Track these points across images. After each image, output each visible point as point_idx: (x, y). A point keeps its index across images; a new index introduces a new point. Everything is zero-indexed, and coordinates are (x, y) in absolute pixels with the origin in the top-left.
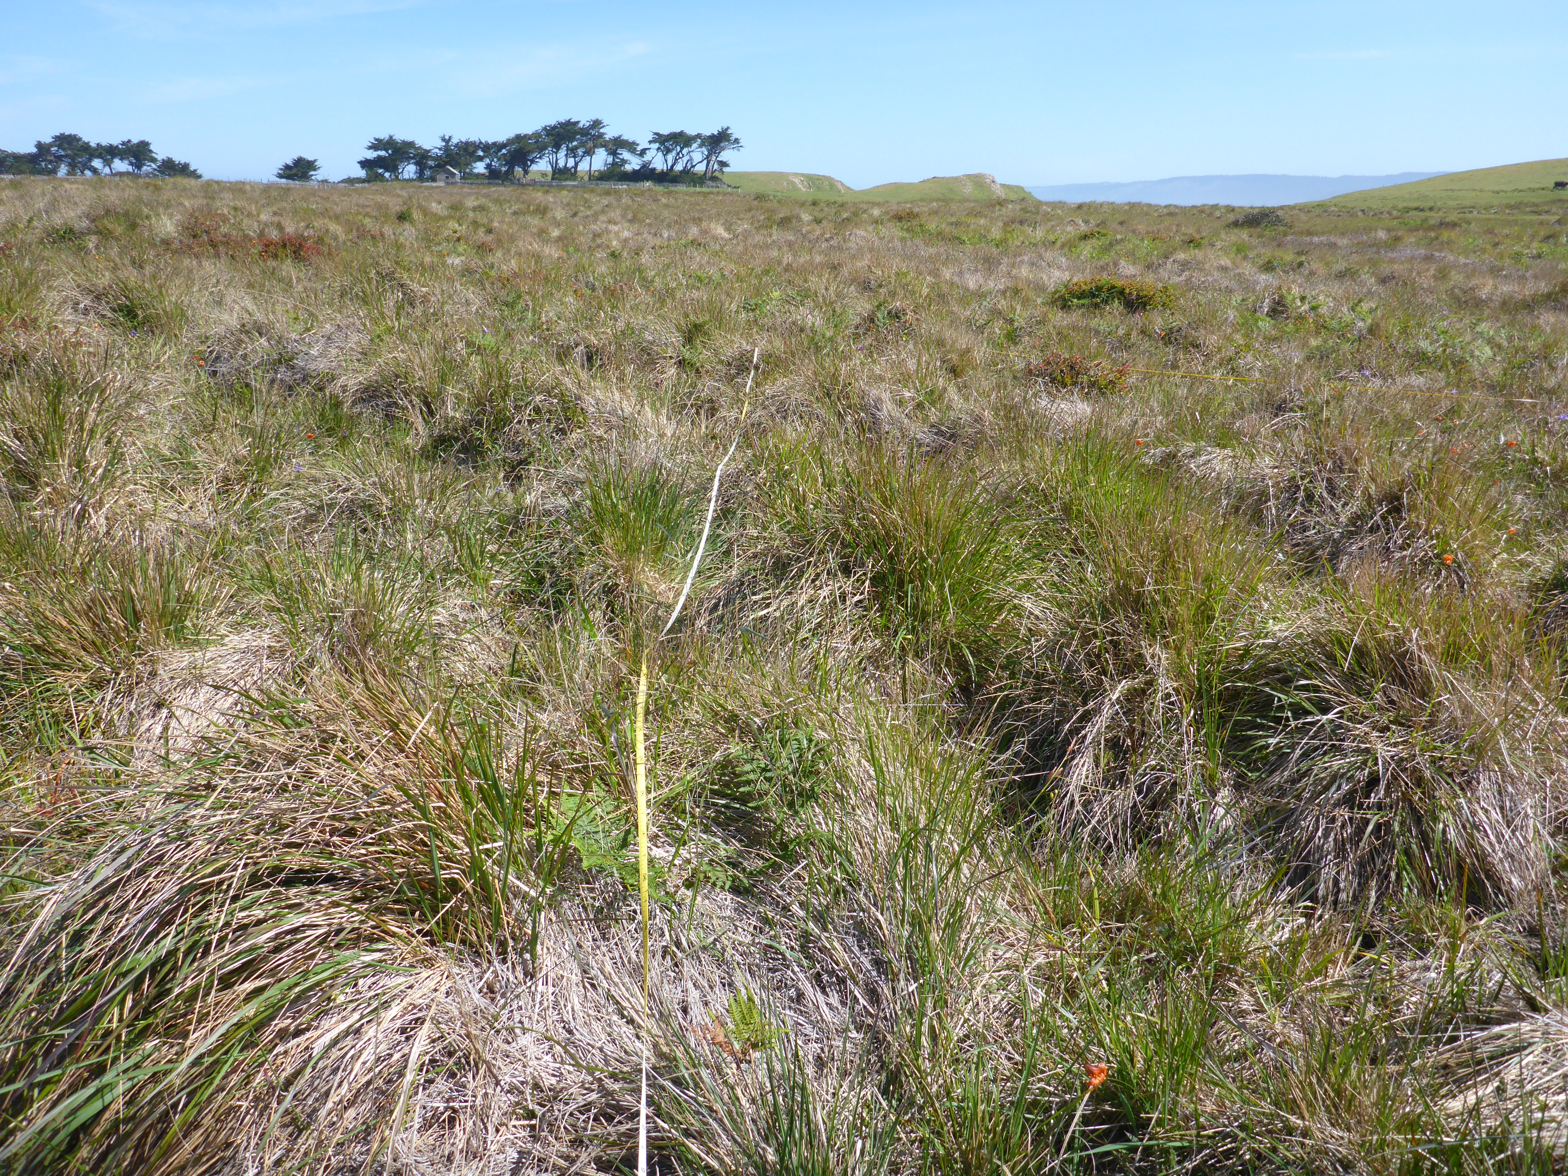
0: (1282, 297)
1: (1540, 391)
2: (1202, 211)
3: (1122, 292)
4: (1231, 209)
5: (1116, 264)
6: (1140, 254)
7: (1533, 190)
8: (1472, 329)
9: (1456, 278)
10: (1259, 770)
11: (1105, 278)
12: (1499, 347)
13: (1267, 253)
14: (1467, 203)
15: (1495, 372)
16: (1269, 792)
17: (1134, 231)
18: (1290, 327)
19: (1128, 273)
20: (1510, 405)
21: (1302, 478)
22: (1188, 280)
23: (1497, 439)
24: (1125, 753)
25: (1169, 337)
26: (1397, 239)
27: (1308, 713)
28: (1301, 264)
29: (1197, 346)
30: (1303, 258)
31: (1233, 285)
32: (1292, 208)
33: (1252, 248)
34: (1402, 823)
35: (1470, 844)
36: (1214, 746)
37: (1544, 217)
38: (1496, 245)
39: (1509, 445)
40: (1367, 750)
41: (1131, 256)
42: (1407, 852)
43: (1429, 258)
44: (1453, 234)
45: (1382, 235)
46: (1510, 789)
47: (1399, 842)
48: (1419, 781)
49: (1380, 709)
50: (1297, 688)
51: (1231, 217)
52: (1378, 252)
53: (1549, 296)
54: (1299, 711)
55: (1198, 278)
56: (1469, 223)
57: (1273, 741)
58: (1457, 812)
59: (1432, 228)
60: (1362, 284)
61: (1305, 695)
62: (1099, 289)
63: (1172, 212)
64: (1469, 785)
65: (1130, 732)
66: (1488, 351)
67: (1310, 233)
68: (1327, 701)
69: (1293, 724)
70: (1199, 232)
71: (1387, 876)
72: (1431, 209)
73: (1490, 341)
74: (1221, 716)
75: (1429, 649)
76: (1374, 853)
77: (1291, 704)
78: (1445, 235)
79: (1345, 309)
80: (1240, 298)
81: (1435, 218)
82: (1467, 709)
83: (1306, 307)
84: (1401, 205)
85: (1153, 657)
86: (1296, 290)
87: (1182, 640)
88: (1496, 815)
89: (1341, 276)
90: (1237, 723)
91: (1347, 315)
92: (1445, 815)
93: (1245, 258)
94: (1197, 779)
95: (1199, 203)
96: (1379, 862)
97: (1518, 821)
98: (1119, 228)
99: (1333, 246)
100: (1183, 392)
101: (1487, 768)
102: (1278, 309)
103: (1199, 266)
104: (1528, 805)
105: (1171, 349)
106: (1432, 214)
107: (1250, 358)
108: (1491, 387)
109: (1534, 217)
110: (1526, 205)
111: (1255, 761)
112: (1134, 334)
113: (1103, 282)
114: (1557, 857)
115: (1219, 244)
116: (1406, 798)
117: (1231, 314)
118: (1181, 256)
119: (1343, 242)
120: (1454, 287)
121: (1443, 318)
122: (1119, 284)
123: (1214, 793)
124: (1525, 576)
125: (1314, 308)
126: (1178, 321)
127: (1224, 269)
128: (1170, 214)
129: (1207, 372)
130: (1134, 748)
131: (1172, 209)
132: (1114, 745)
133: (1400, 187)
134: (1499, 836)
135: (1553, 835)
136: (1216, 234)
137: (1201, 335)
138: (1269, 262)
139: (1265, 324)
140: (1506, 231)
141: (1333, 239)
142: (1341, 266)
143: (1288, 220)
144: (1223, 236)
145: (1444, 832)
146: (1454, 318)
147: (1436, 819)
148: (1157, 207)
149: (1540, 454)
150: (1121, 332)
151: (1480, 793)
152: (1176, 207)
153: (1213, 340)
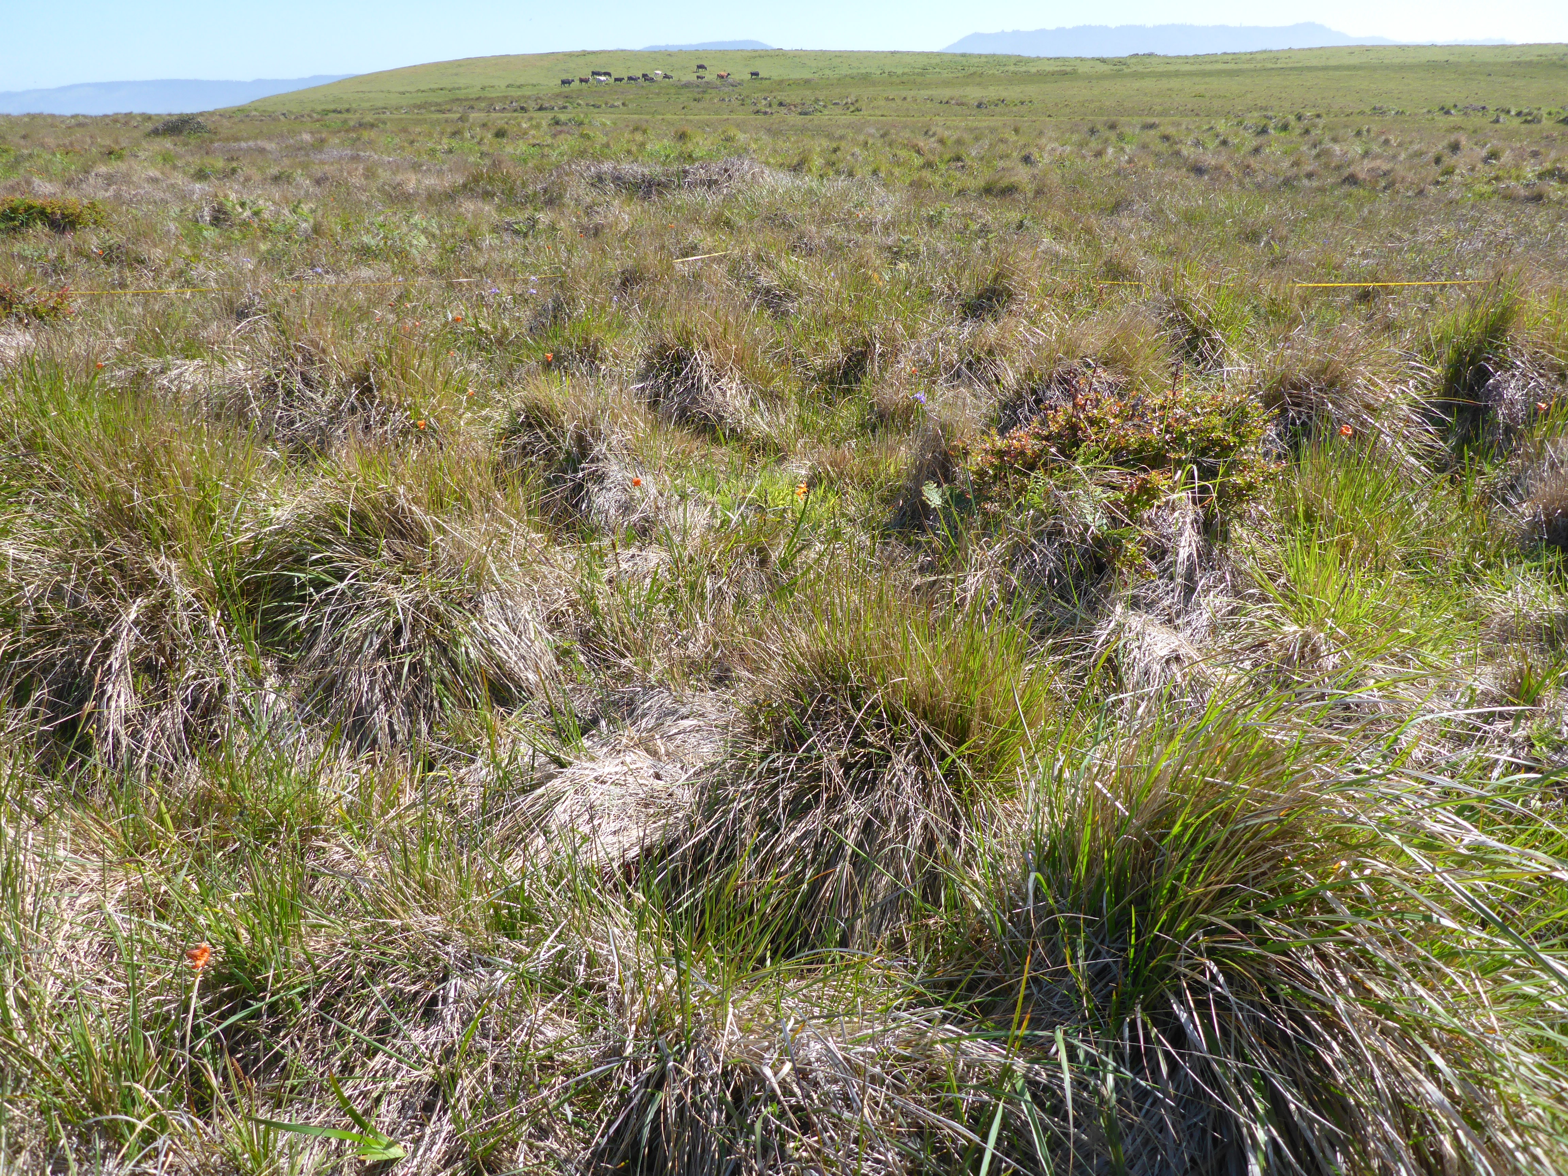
0: (221, 204)
1: (474, 269)
2: (116, 121)
3: (42, 212)
4: (148, 118)
5: (28, 183)
6: (56, 168)
7: (433, 90)
8: (407, 222)
9: (384, 175)
10: (297, 649)
11: (17, 199)
12: (434, 236)
13: (196, 162)
14: (380, 104)
15: (432, 257)
16: (313, 666)
17: (42, 145)
18: (237, 235)
19: (47, 191)
20: (450, 286)
21: (277, 375)
22: (118, 196)
23: (445, 317)
24: (162, 671)
25: (110, 256)
26: (322, 141)
27: (329, 584)
28: (234, 171)
29: (142, 262)
30: (234, 165)
31: (168, 196)
32: (212, 114)
33: (181, 157)
34: (432, 658)
35: (490, 657)
36: (249, 639)
37: (448, 115)
38: (412, 142)
39: (456, 320)
40: (388, 603)
41: (45, 172)
42: (443, 681)
43: (355, 158)
44: (373, 134)
45: (307, 137)
46: (509, 603)
47: (434, 675)
48: (437, 617)
49: (390, 564)
50: (312, 564)
51: (149, 126)
52: (307, 155)
53: (465, 186)
54: (319, 585)
55: (127, 192)
56: (384, 123)
57: (302, 619)
58: (473, 633)
59: (354, 129)
60: (298, 187)
61: (320, 569)
62: (14, 210)
63: (81, 123)
64: (476, 608)
65: (161, 651)
66: (423, 239)
67: (237, 139)
68: (342, 569)
69: (316, 597)
70: (117, 142)
71: (432, 707)
72: (348, 111)
73: (424, 231)
74: (249, 611)
75: (417, 501)
76: (416, 689)
77: (311, 581)
78: (366, 135)
79: (286, 211)
80: (177, 210)
81: (353, 119)
82: (459, 545)
83: (247, 213)
84: (319, 108)
85: (162, 568)
86: (233, 196)
87: (188, 547)
88: (503, 628)
89: (276, 179)
90: (265, 612)
91: (291, 219)
92: (465, 640)
93: (175, 167)
94: (241, 674)
95: (110, 112)
96: (421, 697)
97: (520, 627)
98: (22, 142)
99: (262, 151)
100: (137, 310)
101: (487, 590)
102: (220, 217)
103: (127, 178)
104: (525, 611)
105: (115, 268)
106: (350, 116)
107: (201, 268)
108: (433, 272)
109: (441, 116)
110: (431, 104)
111: (292, 642)
112: (67, 257)
113: (16, 202)
114: (557, 648)
115: (142, 155)
116: (430, 635)
117: (172, 226)
118: (103, 169)
119: (271, 146)
120: (384, 184)
121: (379, 213)
122: (37, 203)
123: (260, 683)
124: (490, 430)
125: (256, 214)
126: (116, 238)
127: (154, 180)
128: (80, 125)
129: (160, 288)
130: (170, 664)
131: (81, 119)
132: (147, 667)
133: (315, 89)
134: (509, 643)
135: (550, 632)
136: (138, 144)
137: (144, 250)
138: (201, 170)
139: (211, 233)
140: (418, 129)
141: (261, 143)
142: (274, 170)
143: (210, 126)
144: (144, 144)
145: (467, 653)
146: (389, 211)
147: (457, 644)
148: (62, 119)
149: (483, 325)
150: (52, 255)
151: (486, 612)
152: (84, 116)
153: (157, 253)
